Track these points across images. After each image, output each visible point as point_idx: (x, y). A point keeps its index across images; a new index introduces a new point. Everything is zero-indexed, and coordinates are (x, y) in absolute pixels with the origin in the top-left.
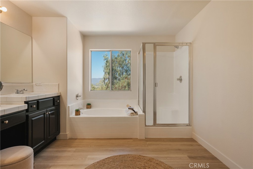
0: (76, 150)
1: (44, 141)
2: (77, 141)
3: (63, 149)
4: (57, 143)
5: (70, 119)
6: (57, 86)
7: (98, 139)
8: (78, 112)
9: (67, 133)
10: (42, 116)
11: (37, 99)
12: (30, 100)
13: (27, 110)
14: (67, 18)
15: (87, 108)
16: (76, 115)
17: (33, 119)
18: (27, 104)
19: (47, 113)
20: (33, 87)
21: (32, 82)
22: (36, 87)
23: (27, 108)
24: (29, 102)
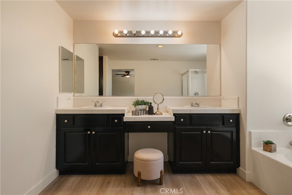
5: (252, 152)
6: (237, 99)
8: (267, 145)
9: (247, 172)
10: (199, 133)
12: (179, 113)
13: (173, 122)
16: (265, 150)
17: (182, 133)
18: (174, 117)
19: (205, 132)
20: (221, 101)
21: (221, 95)
22: (223, 101)
23: (174, 120)
24: (177, 115)
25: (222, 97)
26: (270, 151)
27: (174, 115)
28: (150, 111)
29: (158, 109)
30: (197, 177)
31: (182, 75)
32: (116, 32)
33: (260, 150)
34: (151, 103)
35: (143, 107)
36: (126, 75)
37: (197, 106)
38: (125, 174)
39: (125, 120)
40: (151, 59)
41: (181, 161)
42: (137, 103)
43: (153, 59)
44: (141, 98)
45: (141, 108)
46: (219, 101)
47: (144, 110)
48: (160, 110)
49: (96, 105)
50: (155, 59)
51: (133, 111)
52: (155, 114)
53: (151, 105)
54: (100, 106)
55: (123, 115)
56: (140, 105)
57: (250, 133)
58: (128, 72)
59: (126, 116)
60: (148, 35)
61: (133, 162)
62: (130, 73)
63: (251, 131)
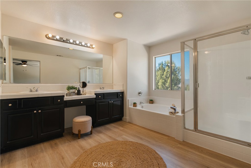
0: (123, 130)
1: (108, 118)
2: (131, 125)
3: (118, 127)
4: (119, 123)
5: (129, 108)
6: (122, 85)
7: (144, 128)
8: (135, 104)
9: (127, 118)
10: (108, 103)
11: (103, 92)
12: (97, 93)
13: (95, 98)
14: (127, 39)
15: (150, 103)
16: (134, 106)
17: (100, 104)
18: (95, 95)
19: (110, 102)
20: (113, 86)
21: (113, 83)
22: (114, 86)
23: (95, 97)
24: (97, 94)
25: (113, 84)
26: (136, 107)
27: (95, 94)
28: (79, 93)
29: (83, 91)
30: (107, 126)
31: (80, 69)
32: (50, 36)
33: (132, 107)
34: (79, 88)
35: (74, 90)
36: (22, 64)
37: (103, 89)
38: (64, 136)
39: (65, 100)
40: (57, 55)
41: (99, 120)
42: (69, 88)
43: (59, 56)
44: (71, 85)
45: (72, 91)
46: (112, 86)
47: (74, 92)
48: (84, 92)
49: (31, 91)
50: (61, 56)
51: (66, 94)
52: (81, 95)
53: (79, 89)
54: (36, 91)
55: (64, 96)
56: (72, 89)
57: (128, 100)
58: (24, 62)
59: (65, 97)
60: (74, 43)
61: (72, 127)
62: (28, 63)
63: (129, 99)
